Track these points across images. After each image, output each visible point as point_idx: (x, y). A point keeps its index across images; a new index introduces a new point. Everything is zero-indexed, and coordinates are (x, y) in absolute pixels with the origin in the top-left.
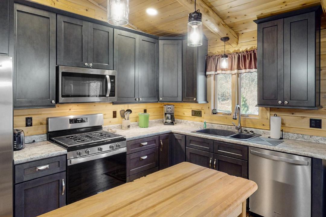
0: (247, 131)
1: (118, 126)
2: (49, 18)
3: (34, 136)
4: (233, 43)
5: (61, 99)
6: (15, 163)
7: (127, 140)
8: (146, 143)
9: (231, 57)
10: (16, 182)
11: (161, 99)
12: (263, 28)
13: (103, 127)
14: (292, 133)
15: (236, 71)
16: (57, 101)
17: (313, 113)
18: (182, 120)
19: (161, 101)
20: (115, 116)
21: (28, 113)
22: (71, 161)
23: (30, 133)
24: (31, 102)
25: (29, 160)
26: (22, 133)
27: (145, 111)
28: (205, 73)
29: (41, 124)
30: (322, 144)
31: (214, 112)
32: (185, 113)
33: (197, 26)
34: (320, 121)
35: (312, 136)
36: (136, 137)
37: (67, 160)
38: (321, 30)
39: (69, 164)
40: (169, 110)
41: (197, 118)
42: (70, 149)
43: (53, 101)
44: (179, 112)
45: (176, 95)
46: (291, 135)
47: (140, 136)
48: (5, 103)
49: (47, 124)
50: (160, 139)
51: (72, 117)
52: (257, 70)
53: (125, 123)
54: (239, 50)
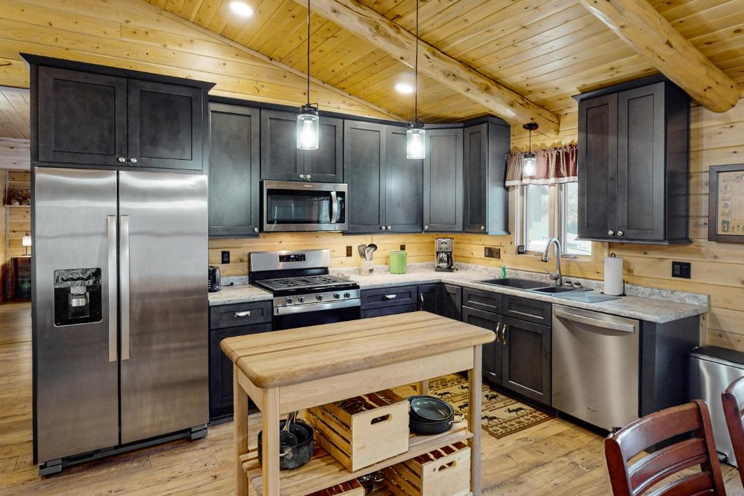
0: (570, 282)
1: (354, 270)
2: (250, 116)
3: (232, 277)
4: (548, 131)
5: (266, 227)
6: (211, 304)
7: (361, 289)
8: (394, 296)
9: (546, 156)
10: (212, 328)
11: (426, 227)
12: (587, 109)
13: (330, 269)
14: (644, 287)
15: (552, 180)
16: (261, 229)
17: (678, 252)
18: (469, 265)
19: (427, 231)
20: (349, 253)
21: (224, 244)
22: (278, 310)
23: (228, 272)
24: (228, 230)
25: (227, 303)
26: (218, 270)
27: (403, 248)
28: (505, 183)
29: (241, 261)
30: (689, 304)
31: (520, 250)
32: (474, 253)
33: (418, 135)
34: (688, 265)
35: (675, 291)
36: (376, 285)
37: (273, 308)
38: (691, 109)
39: (275, 314)
40: (444, 246)
41: (494, 261)
42: (277, 294)
43: (256, 229)
44: (463, 250)
45: (452, 221)
46: (641, 289)
47: (384, 285)
48: (199, 234)
49: (249, 261)
50: (419, 291)
51: (284, 253)
52: (577, 177)
53: (366, 264)
54: (560, 143)
